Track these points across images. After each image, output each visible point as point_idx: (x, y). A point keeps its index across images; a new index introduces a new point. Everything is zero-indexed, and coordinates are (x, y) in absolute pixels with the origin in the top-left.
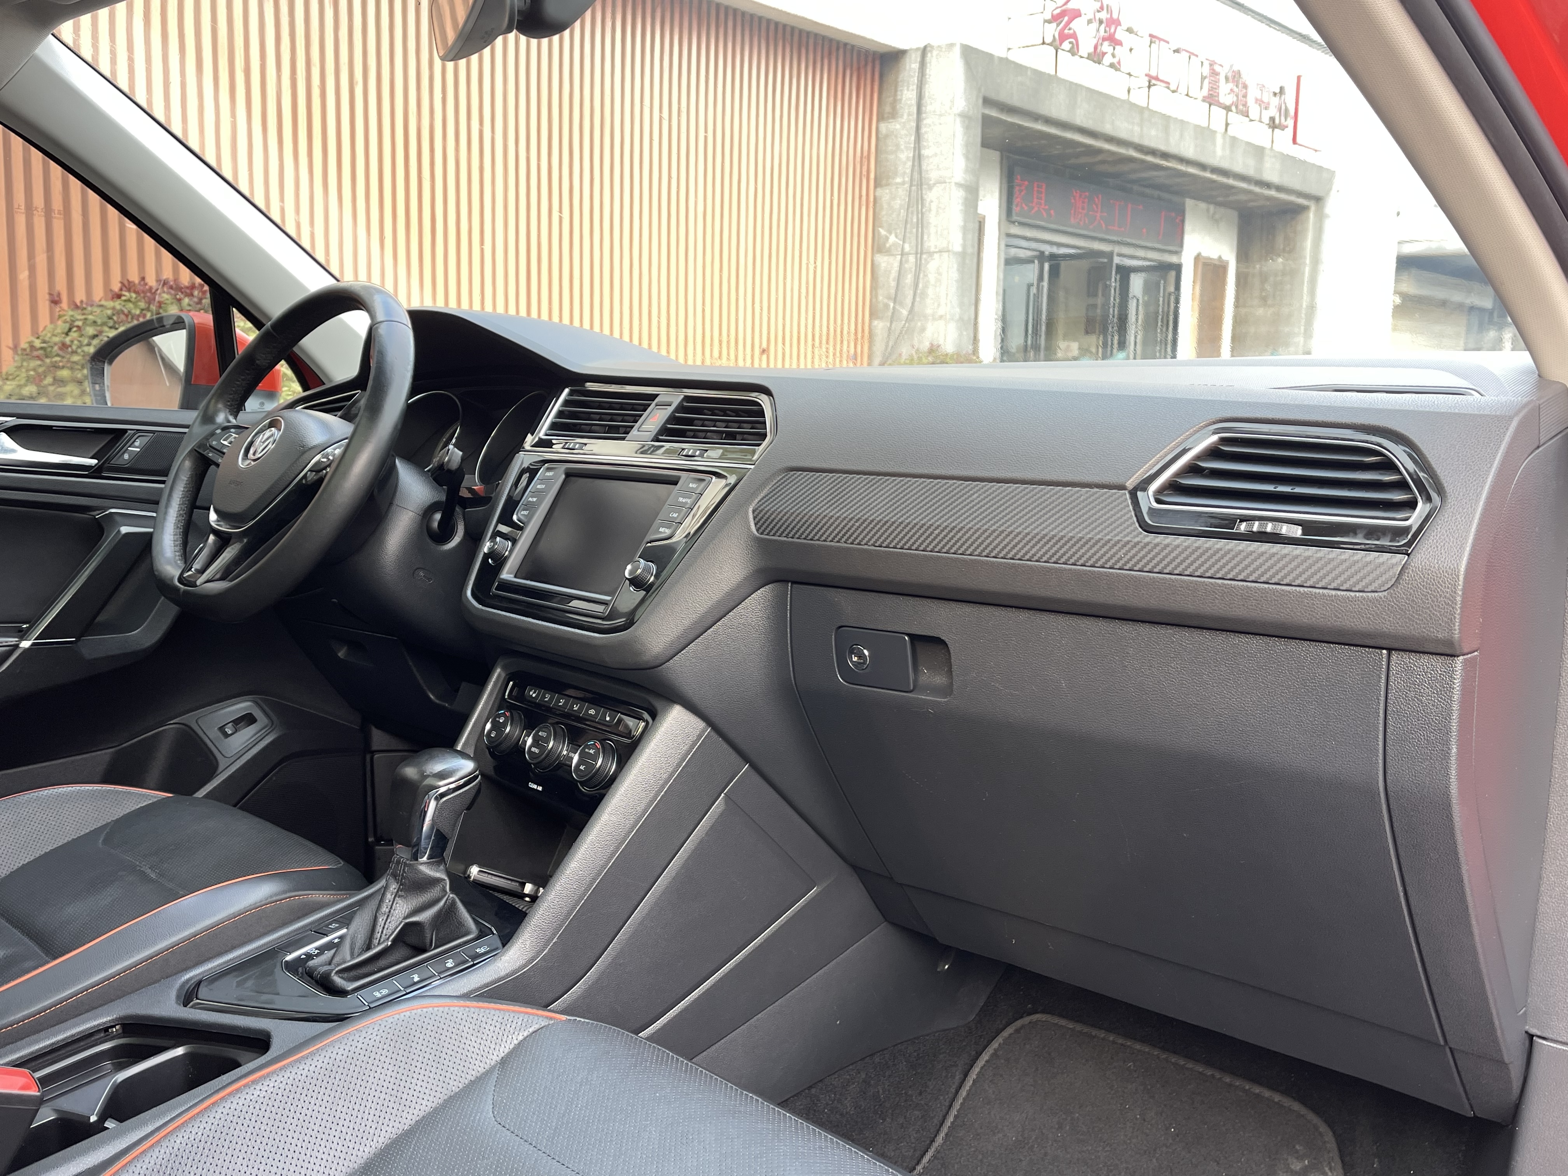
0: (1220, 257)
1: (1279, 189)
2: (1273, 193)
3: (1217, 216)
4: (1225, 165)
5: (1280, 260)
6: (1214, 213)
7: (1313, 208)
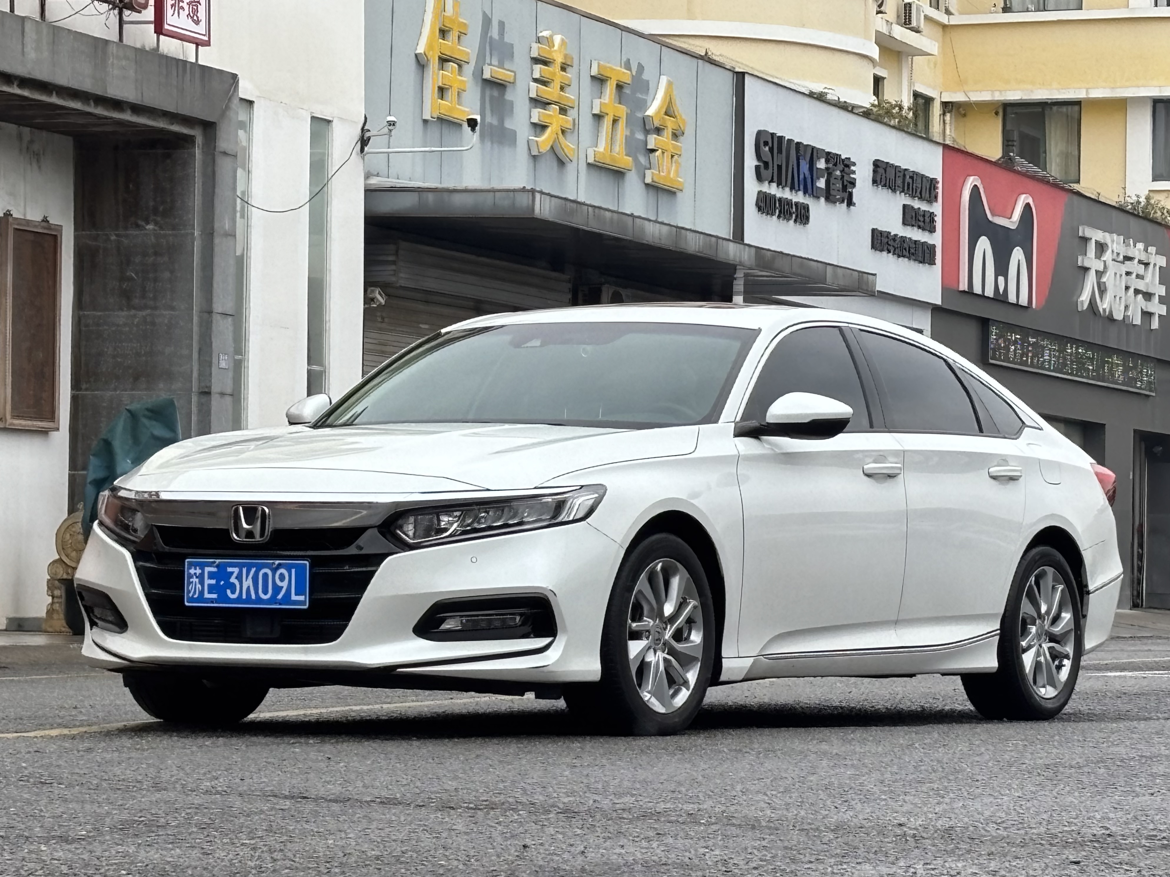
0: (45, 220)
1: (137, 109)
2: (127, 116)
3: (36, 147)
4: (42, 74)
5: (150, 227)
6: (31, 142)
7: (199, 140)
